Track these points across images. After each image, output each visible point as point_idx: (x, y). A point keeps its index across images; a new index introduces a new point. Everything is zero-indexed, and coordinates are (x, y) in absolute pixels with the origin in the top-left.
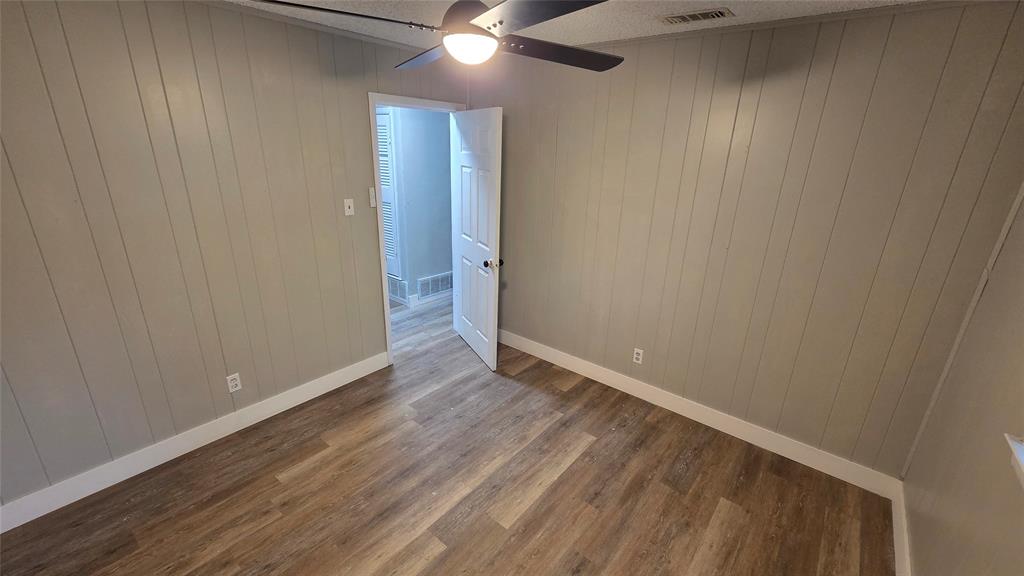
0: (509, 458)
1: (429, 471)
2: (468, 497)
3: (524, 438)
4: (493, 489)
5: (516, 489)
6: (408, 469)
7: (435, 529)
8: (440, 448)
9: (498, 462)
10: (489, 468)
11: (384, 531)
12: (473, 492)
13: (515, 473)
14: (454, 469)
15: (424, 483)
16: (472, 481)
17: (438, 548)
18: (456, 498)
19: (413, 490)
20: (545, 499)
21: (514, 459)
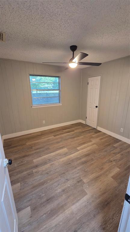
0: (59, 160)
1: (79, 162)
2: (71, 154)
3: (51, 165)
4: (66, 154)
5: (61, 153)
6: (85, 163)
7: (78, 151)
8: (76, 168)
9: (62, 160)
10: (65, 159)
11: (87, 152)
12: (70, 155)
13: (59, 156)
14: (73, 161)
15: (80, 159)
16: (70, 157)
17: (78, 148)
18: (74, 155)
19: (83, 158)
20: (57, 151)
21: (58, 160)
